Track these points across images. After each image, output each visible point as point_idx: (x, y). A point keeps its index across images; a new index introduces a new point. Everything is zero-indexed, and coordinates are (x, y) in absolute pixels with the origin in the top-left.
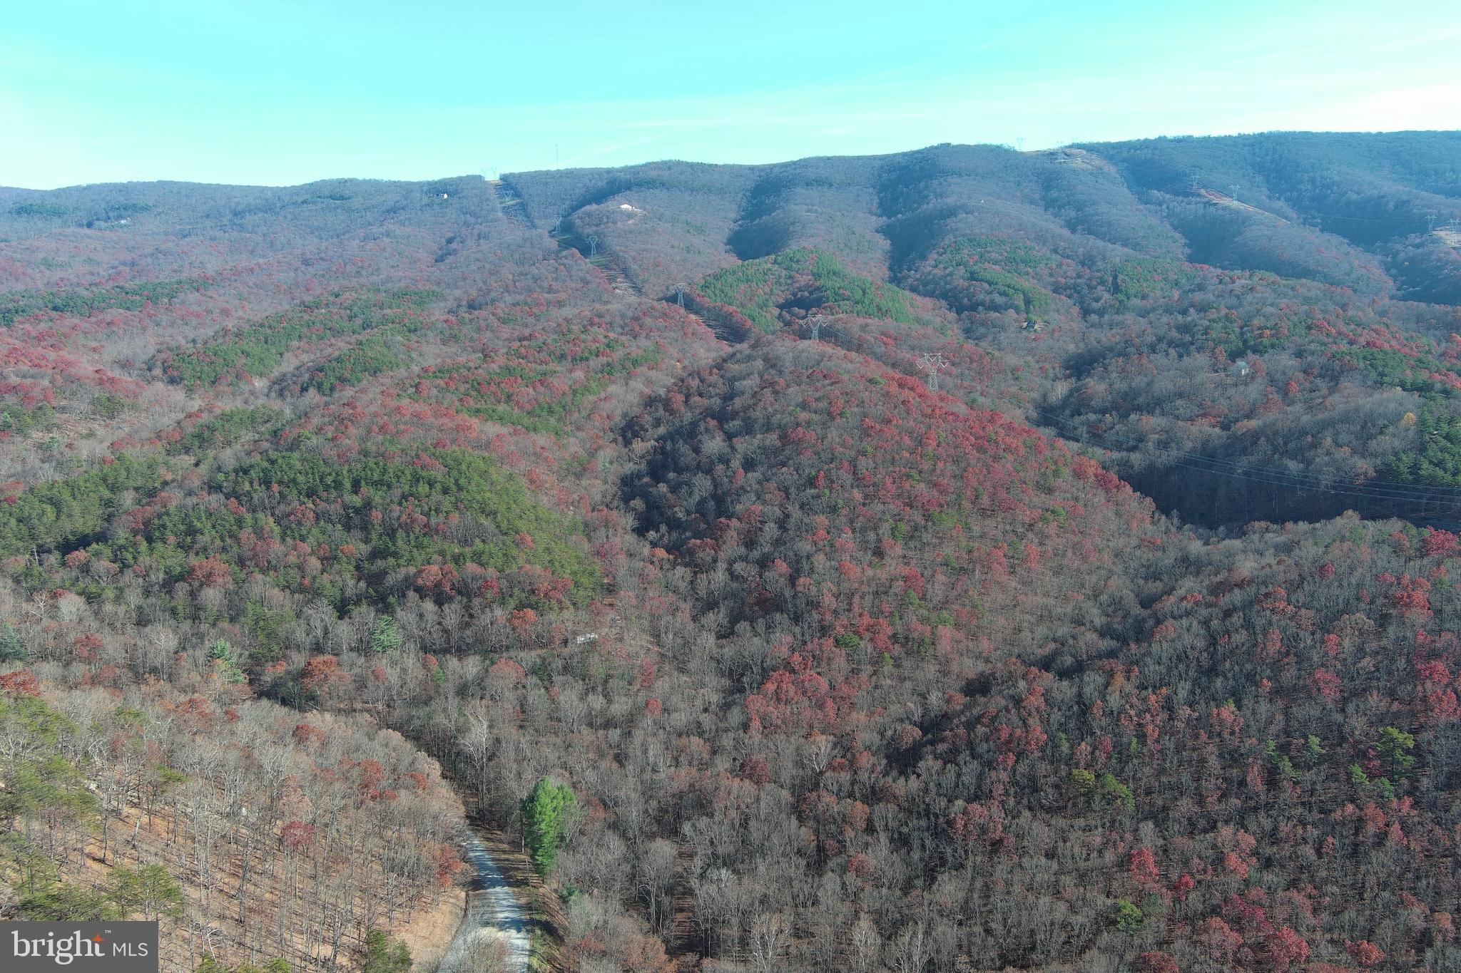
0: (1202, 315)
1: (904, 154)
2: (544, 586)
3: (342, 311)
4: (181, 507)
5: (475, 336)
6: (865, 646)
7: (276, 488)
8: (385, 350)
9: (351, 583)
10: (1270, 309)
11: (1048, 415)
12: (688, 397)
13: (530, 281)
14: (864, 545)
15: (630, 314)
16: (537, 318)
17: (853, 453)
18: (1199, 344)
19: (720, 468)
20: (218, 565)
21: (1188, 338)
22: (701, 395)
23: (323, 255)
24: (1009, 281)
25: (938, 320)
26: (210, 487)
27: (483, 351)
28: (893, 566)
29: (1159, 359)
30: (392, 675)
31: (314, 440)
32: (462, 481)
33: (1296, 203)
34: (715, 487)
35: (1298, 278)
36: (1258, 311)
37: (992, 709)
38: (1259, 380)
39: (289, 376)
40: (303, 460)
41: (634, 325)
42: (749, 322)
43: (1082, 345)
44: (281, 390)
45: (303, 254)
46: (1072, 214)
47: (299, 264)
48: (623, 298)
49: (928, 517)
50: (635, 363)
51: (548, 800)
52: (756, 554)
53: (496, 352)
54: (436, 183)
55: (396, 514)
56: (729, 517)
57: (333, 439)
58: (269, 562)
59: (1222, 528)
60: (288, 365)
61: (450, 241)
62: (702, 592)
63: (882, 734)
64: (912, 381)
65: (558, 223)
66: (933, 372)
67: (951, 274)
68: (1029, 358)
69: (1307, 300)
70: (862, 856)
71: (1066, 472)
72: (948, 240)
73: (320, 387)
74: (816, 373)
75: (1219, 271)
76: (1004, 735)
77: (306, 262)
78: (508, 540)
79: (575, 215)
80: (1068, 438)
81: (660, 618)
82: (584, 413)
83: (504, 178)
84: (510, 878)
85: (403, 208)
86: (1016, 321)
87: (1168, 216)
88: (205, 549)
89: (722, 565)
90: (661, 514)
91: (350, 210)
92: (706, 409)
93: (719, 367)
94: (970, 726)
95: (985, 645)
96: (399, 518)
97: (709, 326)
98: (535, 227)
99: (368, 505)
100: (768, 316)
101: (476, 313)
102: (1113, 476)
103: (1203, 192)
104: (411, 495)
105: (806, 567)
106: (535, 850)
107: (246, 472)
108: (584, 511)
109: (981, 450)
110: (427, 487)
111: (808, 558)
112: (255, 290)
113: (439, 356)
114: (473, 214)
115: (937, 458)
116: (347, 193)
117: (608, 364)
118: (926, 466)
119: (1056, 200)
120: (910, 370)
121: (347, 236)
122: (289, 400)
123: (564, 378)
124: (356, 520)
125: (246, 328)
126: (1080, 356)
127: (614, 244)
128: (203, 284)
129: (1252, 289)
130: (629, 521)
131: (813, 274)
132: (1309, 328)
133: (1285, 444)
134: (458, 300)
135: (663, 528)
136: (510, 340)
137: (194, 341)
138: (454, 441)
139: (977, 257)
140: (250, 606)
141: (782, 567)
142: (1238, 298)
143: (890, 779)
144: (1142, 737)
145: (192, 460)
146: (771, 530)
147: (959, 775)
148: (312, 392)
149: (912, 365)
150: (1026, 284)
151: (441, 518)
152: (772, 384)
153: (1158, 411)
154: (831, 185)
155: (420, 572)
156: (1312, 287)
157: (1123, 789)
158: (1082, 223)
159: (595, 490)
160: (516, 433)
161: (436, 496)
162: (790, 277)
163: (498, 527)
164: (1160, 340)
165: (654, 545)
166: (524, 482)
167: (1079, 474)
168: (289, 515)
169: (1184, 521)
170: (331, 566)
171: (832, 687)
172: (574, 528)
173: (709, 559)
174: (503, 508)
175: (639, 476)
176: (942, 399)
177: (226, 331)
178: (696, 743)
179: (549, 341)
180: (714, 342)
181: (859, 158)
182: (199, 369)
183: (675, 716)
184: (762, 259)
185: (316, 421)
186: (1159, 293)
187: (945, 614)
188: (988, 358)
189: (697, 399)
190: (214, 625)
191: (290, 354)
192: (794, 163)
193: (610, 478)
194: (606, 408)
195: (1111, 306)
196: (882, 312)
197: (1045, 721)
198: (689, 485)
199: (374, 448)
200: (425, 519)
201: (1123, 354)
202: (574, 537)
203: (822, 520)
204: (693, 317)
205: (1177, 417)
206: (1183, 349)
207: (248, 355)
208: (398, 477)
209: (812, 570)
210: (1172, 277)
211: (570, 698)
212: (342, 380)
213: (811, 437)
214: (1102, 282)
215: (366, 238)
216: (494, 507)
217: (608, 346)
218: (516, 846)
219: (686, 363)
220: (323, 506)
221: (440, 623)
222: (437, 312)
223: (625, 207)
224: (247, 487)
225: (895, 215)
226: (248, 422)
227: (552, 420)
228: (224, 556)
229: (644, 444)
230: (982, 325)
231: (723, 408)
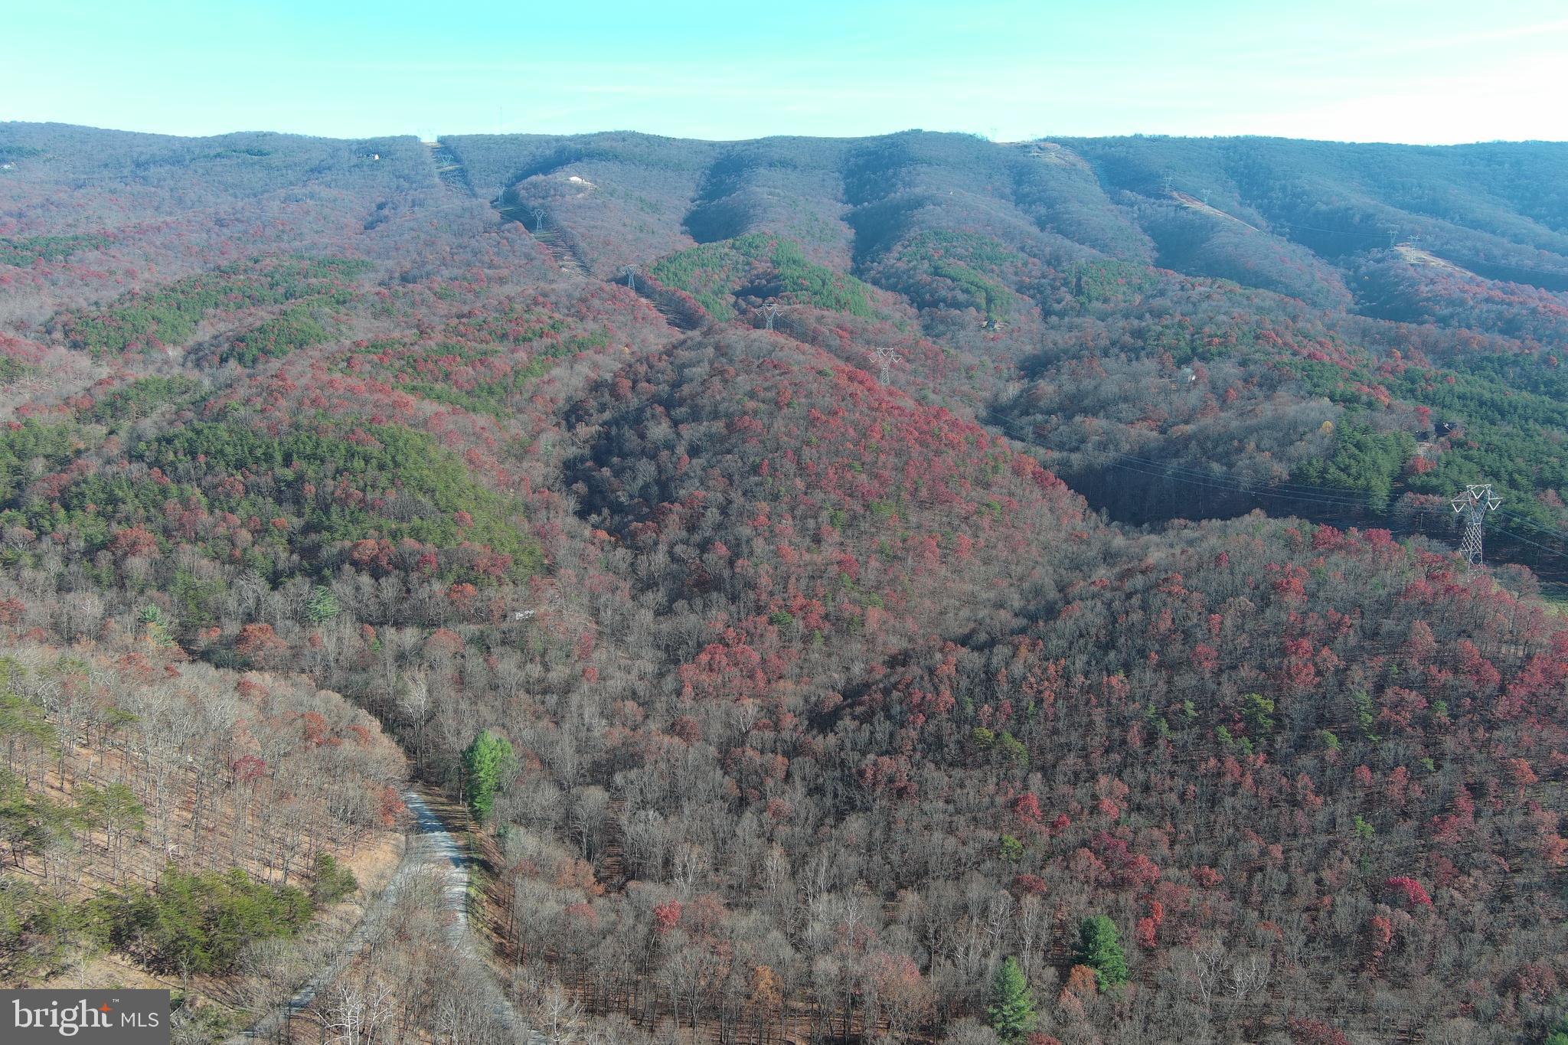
0: (1157, 320)
1: (874, 139)
2: (483, 562)
3: (263, 279)
4: (100, 476)
5: (410, 311)
6: (798, 624)
7: (202, 458)
8: (311, 322)
9: (284, 555)
10: (1222, 318)
11: (998, 415)
12: (635, 382)
13: (469, 256)
14: (803, 530)
15: (577, 294)
16: (477, 295)
17: (798, 444)
18: (1149, 349)
19: (665, 454)
20: (143, 534)
21: (1140, 343)
22: (649, 381)
23: (239, 216)
24: (972, 278)
25: (898, 315)
26: (131, 456)
27: (418, 327)
28: (829, 552)
29: (1110, 363)
30: (329, 644)
31: (242, 411)
32: (399, 458)
33: (1267, 211)
34: (660, 472)
35: (1256, 287)
36: (1211, 319)
37: (909, 677)
38: (1201, 387)
39: (206, 345)
40: (231, 432)
41: (581, 308)
42: (703, 309)
43: (1039, 346)
44: (198, 360)
45: (216, 213)
46: (1043, 211)
47: (211, 224)
48: (569, 278)
49: (867, 507)
50: (582, 346)
51: (487, 751)
52: (697, 538)
53: (432, 329)
54: (366, 142)
55: (329, 489)
56: (672, 503)
57: (263, 411)
58: (196, 534)
59: (1146, 525)
60: (204, 334)
61: (381, 207)
62: (642, 572)
63: (806, 701)
64: (862, 374)
65: (501, 193)
66: (885, 367)
67: (915, 268)
68: (985, 358)
69: (1260, 310)
70: (779, 801)
71: (1005, 469)
72: (914, 232)
73: (241, 358)
74: (766, 363)
75: (1182, 277)
76: (916, 699)
77: (220, 223)
78: (447, 517)
79: (520, 186)
80: (1012, 438)
81: (599, 596)
82: (526, 396)
83: (442, 140)
84: (446, 823)
85: (329, 168)
86: (976, 319)
87: (1140, 218)
88: (127, 519)
89: (663, 548)
90: (604, 499)
91: (269, 167)
92: (653, 396)
93: (669, 353)
94: (886, 692)
95: (910, 625)
96: (333, 493)
97: (661, 311)
98: (475, 195)
99: (300, 478)
100: (723, 303)
101: (411, 286)
102: (1051, 475)
103: (1175, 194)
104: (346, 470)
105: (745, 550)
106: (473, 797)
107: (169, 441)
108: (524, 492)
109: (923, 443)
110: (362, 463)
111: (747, 542)
112: (163, 251)
113: (370, 330)
114: (407, 178)
115: (879, 451)
116: (266, 148)
117: (553, 346)
118: (869, 458)
119: (1027, 195)
120: (863, 364)
121: (266, 195)
122: (207, 370)
123: (505, 358)
124: (289, 493)
125: (156, 292)
126: (1035, 357)
127: (561, 219)
128: (102, 241)
129: (1209, 297)
130: (571, 504)
131: (772, 262)
132: (1257, 337)
133: (1215, 448)
134: (390, 272)
135: (606, 511)
136: (448, 317)
137: (96, 303)
138: (389, 417)
139: (942, 251)
140: (179, 576)
141: (722, 550)
142: (1194, 305)
143: (809, 737)
144: (1039, 702)
145: (105, 430)
146: (713, 515)
147: (872, 733)
148: (232, 363)
149: (866, 359)
150: (989, 281)
151: (378, 493)
152: (722, 372)
153: (1102, 414)
154: (795, 167)
155: (356, 546)
156: (1266, 297)
157: (1017, 746)
158: (1053, 221)
159: (535, 472)
160: (454, 412)
161: (372, 472)
162: (748, 264)
163: (437, 504)
164: (1113, 344)
165: (595, 527)
166: (462, 462)
167: (1017, 472)
168: (216, 487)
169: (1112, 518)
170: (263, 538)
171: (763, 661)
172: (515, 508)
173: (650, 542)
174: (441, 486)
175: (582, 459)
176: (891, 394)
177: (133, 295)
178: (630, 706)
179: (490, 319)
180: (665, 328)
181: (826, 140)
182: (105, 334)
183: (610, 683)
184: (719, 243)
185: (242, 392)
186: (1120, 297)
187: (875, 597)
188: (943, 356)
189: (645, 384)
190: (142, 592)
191: (205, 322)
192: (757, 141)
193: (553, 461)
194: (549, 391)
195: (1072, 308)
196: (840, 304)
197: (955, 689)
198: (632, 469)
199: (306, 422)
200: (361, 494)
201: (1077, 357)
202: (514, 518)
203: (764, 506)
204: (644, 300)
205: (1119, 420)
206: (1134, 353)
207: (159, 321)
208: (332, 451)
209: (751, 553)
210: (1135, 281)
211: (508, 665)
212: (266, 352)
213: (758, 425)
214: (1066, 283)
215: (286, 199)
216: (432, 485)
217: (553, 327)
218: (453, 799)
219: (635, 348)
220: (252, 478)
221: (377, 596)
222: (367, 284)
223: (575, 179)
224: (171, 456)
225: (861, 203)
226: (165, 392)
227: (493, 402)
228: (149, 526)
229: (588, 429)
230: (942, 322)
231: (671, 395)
